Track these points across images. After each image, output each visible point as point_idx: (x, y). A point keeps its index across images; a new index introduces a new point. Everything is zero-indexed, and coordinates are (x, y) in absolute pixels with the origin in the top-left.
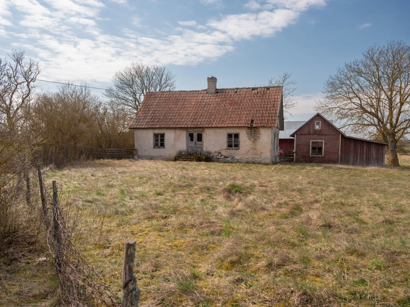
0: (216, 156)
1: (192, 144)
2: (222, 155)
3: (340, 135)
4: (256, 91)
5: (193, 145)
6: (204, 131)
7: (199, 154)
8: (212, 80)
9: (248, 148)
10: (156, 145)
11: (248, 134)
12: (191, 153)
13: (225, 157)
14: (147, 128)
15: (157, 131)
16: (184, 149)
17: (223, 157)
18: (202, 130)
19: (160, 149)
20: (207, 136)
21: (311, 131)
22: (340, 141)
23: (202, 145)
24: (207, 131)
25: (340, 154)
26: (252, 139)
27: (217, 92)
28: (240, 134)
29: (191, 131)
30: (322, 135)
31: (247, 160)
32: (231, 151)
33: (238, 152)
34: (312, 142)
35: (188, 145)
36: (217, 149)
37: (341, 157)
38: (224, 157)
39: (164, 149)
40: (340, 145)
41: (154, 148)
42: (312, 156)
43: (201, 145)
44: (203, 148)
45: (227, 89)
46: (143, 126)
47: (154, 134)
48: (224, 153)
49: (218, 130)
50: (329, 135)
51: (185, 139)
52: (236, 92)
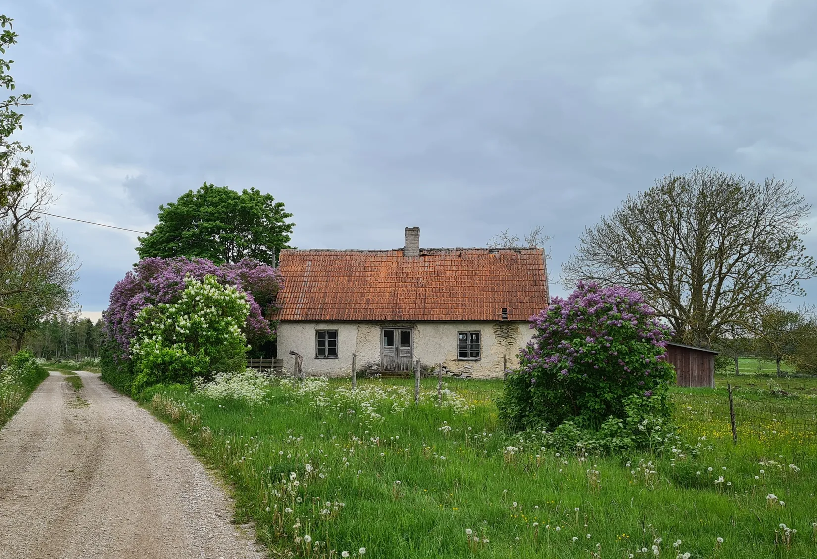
0: (437, 373)
1: (391, 351)
2: (448, 371)
4: (497, 255)
5: (392, 354)
6: (415, 327)
7: (403, 369)
8: (413, 232)
9: (496, 359)
10: (320, 353)
11: (496, 333)
12: (389, 367)
14: (304, 322)
15: (323, 327)
16: (375, 360)
17: (449, 375)
18: (412, 326)
19: (328, 361)
20: (421, 337)
23: (411, 352)
24: (421, 327)
26: (503, 343)
27: (424, 255)
28: (482, 333)
29: (390, 327)
32: (465, 363)
33: (476, 366)
35: (383, 353)
36: (440, 361)
38: (452, 374)
39: (337, 360)
41: (317, 358)
43: (409, 352)
44: (412, 358)
45: (440, 250)
46: (297, 318)
47: (317, 331)
48: (454, 368)
49: (442, 327)
51: (378, 342)
52: (460, 256)
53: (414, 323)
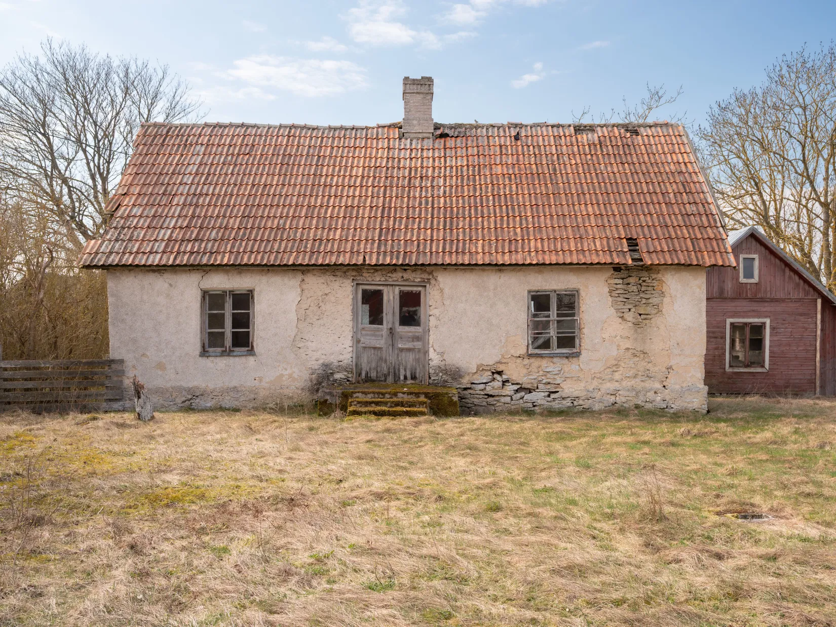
0: (482, 386)
1: (378, 337)
2: (507, 381)
3: (819, 301)
4: (594, 137)
5: (381, 343)
6: (433, 282)
7: (405, 378)
8: (419, 88)
9: (614, 353)
10: (212, 343)
11: (614, 294)
12: (373, 375)
13: (517, 391)
14: (175, 268)
15: (218, 282)
16: (341, 358)
17: (510, 389)
18: (426, 276)
19: (231, 360)
20: (447, 302)
21: (729, 286)
22: (819, 322)
23: (423, 338)
24: (445, 280)
25: (818, 364)
26: (630, 316)
27: (444, 136)
28: (582, 293)
29: (374, 281)
30: (763, 300)
31: (612, 399)
32: (544, 363)
33: (571, 367)
34: (732, 324)
35: (358, 341)
36: (490, 357)
37: (821, 374)
38: (516, 387)
39: (251, 359)
40: (819, 332)
41: (204, 353)
42: (731, 370)
43: (417, 338)
44: (426, 353)
45: (477, 127)
46: (155, 259)
47: (205, 293)
48: (517, 372)
49: (493, 280)
50: (782, 300)
51: (348, 316)
52: (517, 137)
53: (429, 269)
